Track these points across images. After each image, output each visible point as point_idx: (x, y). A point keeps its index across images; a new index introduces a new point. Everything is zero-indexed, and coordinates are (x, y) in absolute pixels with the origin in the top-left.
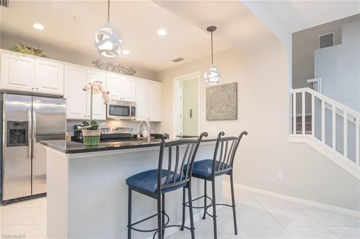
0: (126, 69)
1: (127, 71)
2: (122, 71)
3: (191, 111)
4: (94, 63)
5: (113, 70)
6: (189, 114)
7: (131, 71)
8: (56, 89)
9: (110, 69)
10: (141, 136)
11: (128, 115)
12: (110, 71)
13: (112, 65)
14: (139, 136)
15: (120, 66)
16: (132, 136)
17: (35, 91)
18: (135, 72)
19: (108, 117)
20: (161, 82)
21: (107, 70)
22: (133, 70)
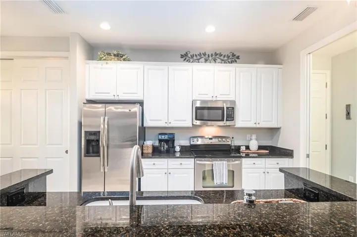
0: (224, 56)
1: (226, 59)
2: (219, 60)
3: (348, 107)
4: (182, 56)
5: (206, 61)
6: (345, 113)
7: (232, 57)
8: (136, 93)
9: (203, 60)
10: (248, 148)
11: (223, 120)
12: (202, 62)
13: (204, 54)
14: (243, 148)
15: (216, 54)
16: (233, 148)
17: (116, 98)
18: (238, 57)
19: (195, 123)
20: (282, 65)
21: (199, 62)
22: (235, 55)
